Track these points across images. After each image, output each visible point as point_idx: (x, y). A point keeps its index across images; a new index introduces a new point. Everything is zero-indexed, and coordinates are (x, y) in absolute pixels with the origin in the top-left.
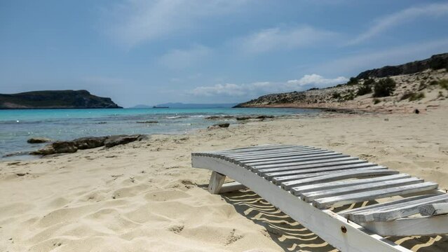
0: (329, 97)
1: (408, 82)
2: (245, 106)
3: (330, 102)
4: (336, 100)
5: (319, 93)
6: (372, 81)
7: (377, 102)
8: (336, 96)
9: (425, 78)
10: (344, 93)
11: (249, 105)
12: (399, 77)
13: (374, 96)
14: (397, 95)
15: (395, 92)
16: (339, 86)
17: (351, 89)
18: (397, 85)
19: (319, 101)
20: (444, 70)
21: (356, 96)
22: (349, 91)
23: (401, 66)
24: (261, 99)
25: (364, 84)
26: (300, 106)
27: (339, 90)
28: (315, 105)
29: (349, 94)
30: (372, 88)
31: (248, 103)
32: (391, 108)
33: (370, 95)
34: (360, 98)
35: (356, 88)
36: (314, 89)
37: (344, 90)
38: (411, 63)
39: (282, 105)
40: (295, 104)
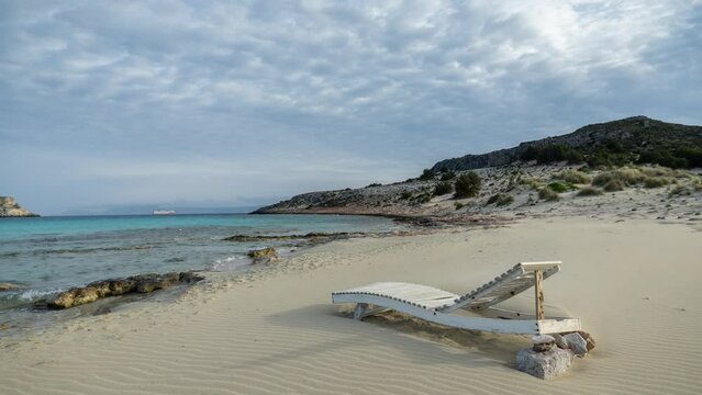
0: (397, 198)
1: (496, 178)
2: (270, 210)
3: (399, 205)
4: (407, 202)
5: (382, 191)
6: (452, 176)
7: (459, 207)
8: (405, 196)
9: (515, 173)
10: (416, 191)
11: (276, 209)
12: (484, 170)
13: (456, 197)
14: (483, 195)
15: (481, 192)
16: (410, 181)
17: (426, 185)
18: (483, 181)
19: (383, 204)
20: (535, 162)
21: (433, 196)
22: (423, 189)
23: (486, 155)
24: (296, 200)
25: (442, 179)
26: (357, 212)
27: (410, 188)
28: (377, 211)
29: (423, 193)
30: (453, 186)
31: (275, 206)
32: (476, 217)
33: (450, 196)
34: (437, 199)
35: (431, 185)
36: (374, 185)
37: (416, 187)
38: (498, 152)
39: (329, 210)
40: (348, 208)
